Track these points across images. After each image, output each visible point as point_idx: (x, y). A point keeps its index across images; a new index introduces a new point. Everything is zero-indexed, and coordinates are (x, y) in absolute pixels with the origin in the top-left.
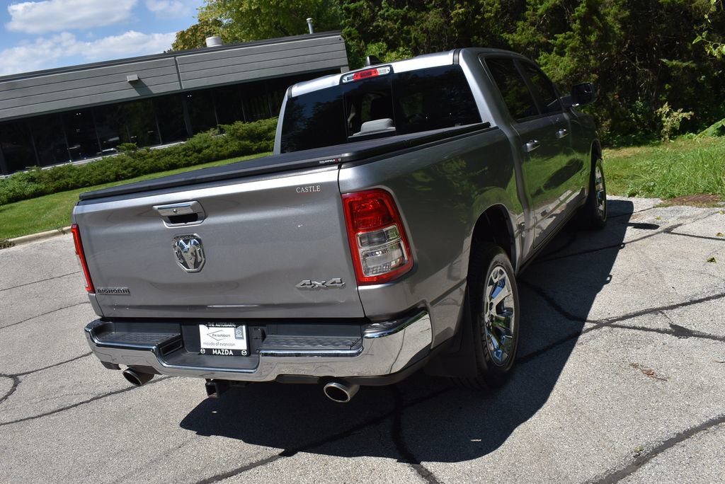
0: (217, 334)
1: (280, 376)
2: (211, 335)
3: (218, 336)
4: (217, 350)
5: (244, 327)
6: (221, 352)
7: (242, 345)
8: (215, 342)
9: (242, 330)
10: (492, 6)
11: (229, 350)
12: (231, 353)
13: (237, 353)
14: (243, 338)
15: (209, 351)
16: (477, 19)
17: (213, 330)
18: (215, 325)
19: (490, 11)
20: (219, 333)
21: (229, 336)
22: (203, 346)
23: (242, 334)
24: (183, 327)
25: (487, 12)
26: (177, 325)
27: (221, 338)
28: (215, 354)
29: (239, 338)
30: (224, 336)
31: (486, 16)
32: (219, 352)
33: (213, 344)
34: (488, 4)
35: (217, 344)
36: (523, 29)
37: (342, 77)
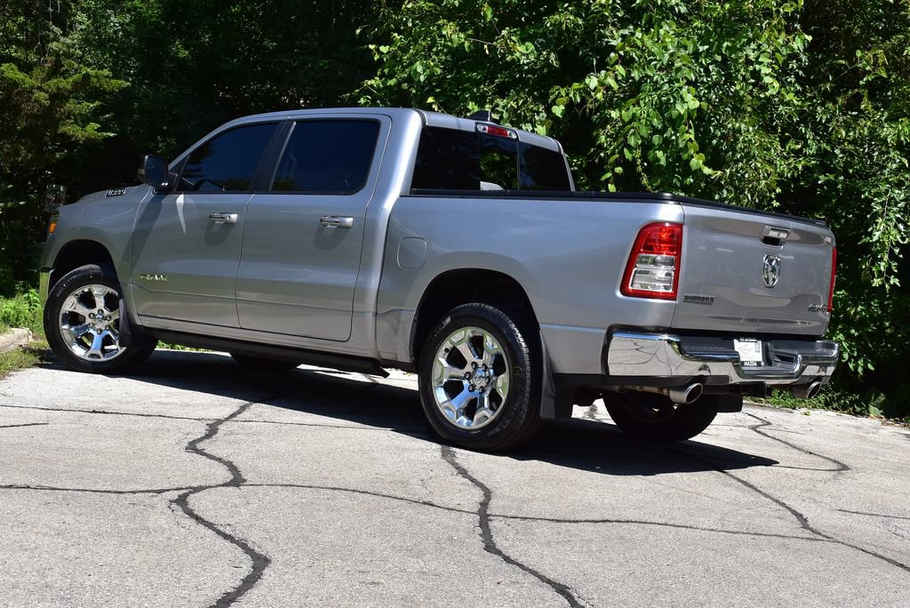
2: (741, 349)
5: (760, 342)
6: (750, 363)
9: (759, 344)
11: (754, 362)
12: (755, 364)
13: (759, 364)
14: (759, 351)
18: (744, 339)
20: (747, 347)
21: (753, 349)
23: (760, 348)
27: (748, 351)
29: (757, 351)
30: (750, 349)
32: (748, 364)
37: (477, 124)
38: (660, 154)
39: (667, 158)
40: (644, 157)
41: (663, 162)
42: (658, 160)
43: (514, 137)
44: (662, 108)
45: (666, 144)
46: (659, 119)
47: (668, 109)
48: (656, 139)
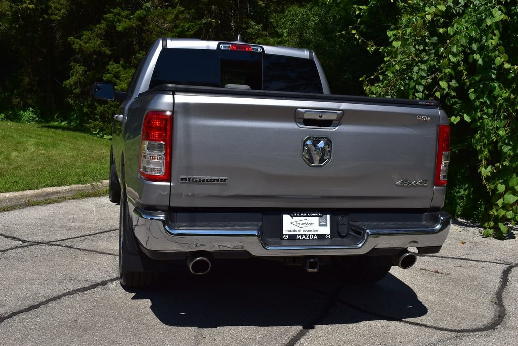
0: (301, 222)
1: (374, 250)
2: (295, 223)
3: (302, 224)
4: (302, 235)
5: (328, 217)
6: (306, 236)
7: (326, 230)
8: (298, 229)
9: (326, 219)
10: (59, 10)
11: (314, 235)
12: (316, 237)
13: (321, 237)
14: (326, 225)
15: (292, 237)
16: (44, 18)
17: (296, 219)
18: (300, 214)
19: (56, 15)
20: (303, 222)
21: (313, 223)
22: (284, 233)
23: (326, 222)
24: (264, 216)
25: (54, 14)
26: (259, 215)
27: (305, 225)
28: (299, 239)
29: (323, 225)
30: (308, 223)
31: (53, 17)
32: (304, 237)
33: (295, 231)
34: (55, 8)
35: (300, 231)
36: (90, 39)
37: (219, 44)
38: (477, 56)
39: (483, 60)
40: (466, 60)
41: (480, 62)
42: (475, 61)
43: (260, 50)
44: (479, 23)
45: (482, 49)
46: (476, 31)
47: (482, 23)
48: (475, 46)
